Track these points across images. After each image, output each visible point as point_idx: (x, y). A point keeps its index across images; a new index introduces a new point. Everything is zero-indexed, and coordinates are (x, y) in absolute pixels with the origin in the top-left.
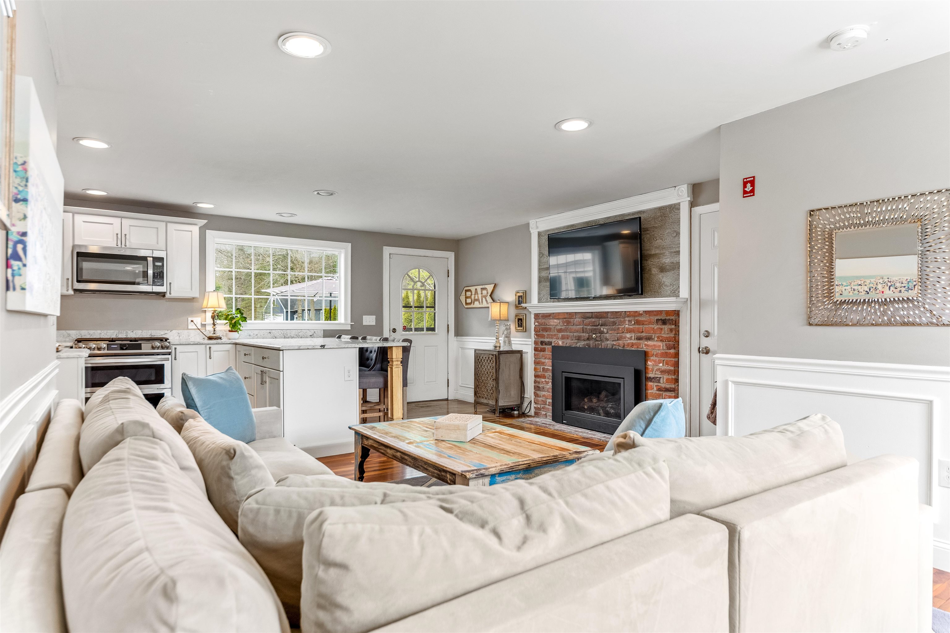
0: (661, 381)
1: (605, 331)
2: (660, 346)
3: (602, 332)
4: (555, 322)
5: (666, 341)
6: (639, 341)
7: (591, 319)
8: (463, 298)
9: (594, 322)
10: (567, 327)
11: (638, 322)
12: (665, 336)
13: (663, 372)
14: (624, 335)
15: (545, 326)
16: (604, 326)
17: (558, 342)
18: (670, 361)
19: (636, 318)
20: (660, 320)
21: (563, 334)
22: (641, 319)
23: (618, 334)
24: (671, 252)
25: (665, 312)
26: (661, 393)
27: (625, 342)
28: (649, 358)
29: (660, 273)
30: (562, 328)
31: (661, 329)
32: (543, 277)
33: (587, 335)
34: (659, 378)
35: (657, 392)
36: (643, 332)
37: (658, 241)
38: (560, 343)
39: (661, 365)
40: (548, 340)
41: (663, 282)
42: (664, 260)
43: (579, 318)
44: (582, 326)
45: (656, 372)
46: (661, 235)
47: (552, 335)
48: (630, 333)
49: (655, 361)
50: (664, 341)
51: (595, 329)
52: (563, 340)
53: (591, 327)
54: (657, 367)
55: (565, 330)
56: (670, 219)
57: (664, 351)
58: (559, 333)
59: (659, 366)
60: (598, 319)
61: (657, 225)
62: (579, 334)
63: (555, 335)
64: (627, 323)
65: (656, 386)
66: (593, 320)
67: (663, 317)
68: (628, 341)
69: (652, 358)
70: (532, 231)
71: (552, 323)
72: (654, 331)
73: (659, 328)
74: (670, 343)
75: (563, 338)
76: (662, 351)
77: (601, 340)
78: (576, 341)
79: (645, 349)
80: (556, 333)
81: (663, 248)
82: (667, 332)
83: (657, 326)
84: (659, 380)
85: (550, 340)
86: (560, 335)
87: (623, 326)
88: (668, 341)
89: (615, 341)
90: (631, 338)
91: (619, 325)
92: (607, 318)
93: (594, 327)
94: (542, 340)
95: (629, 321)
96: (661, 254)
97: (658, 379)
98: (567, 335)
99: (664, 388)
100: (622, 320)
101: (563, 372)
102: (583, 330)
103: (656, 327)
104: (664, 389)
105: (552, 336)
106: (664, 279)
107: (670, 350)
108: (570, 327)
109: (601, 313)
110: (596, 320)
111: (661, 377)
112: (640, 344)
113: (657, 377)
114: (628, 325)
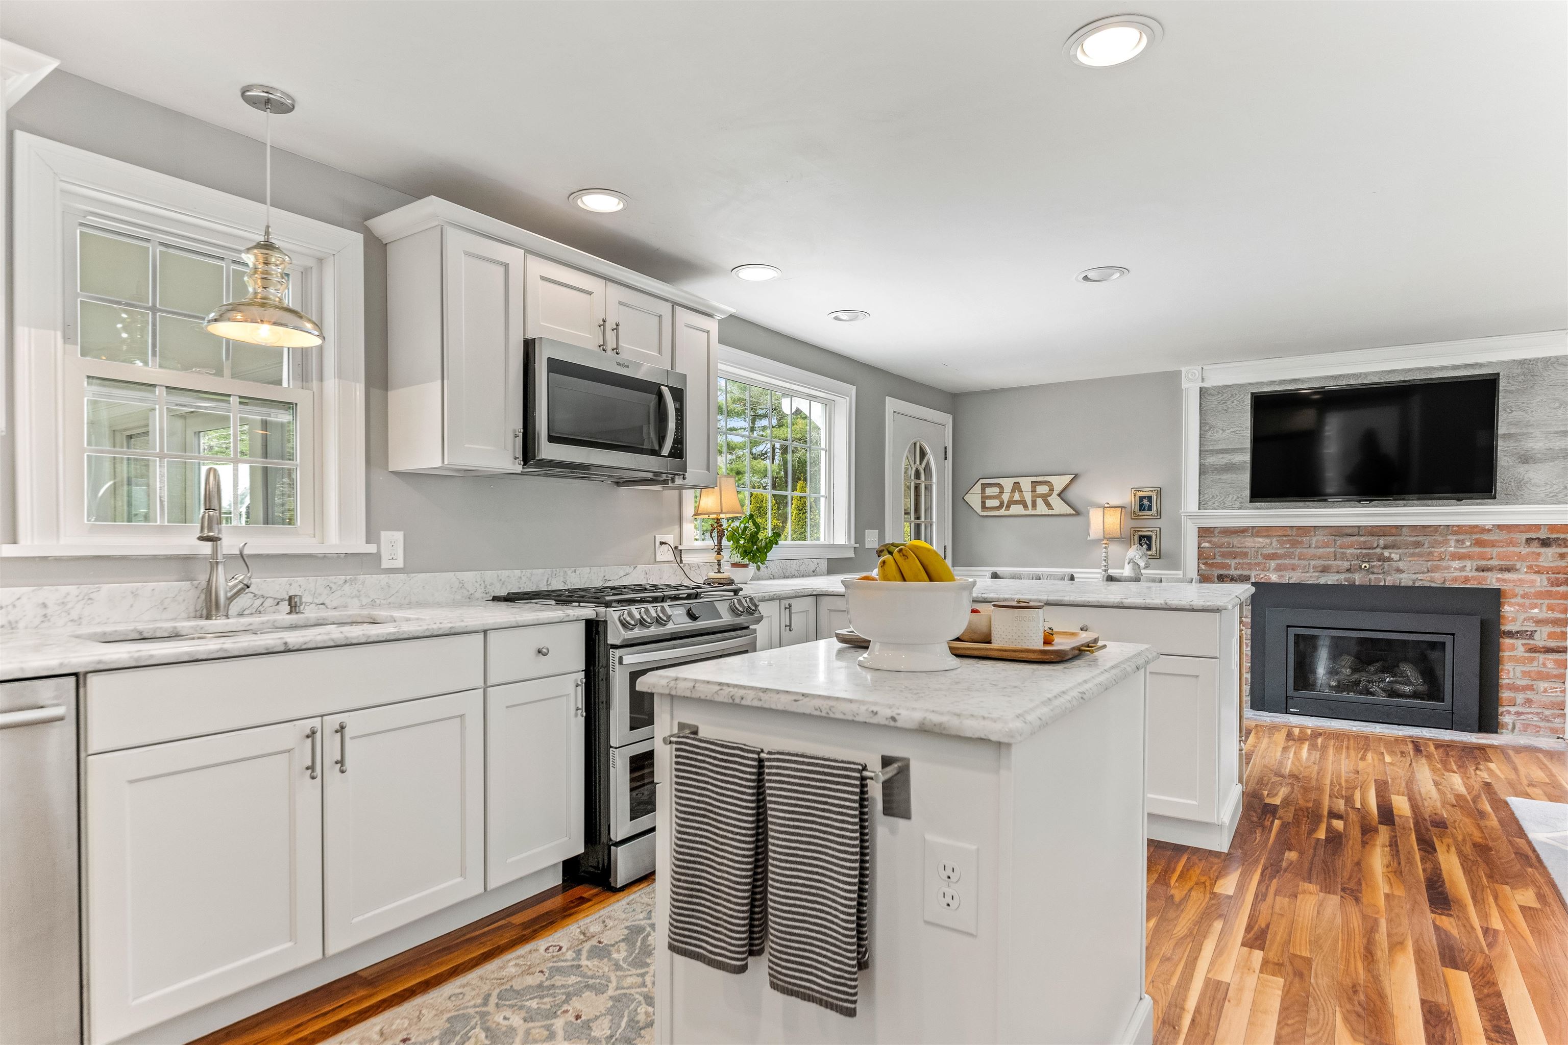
0: (1537, 636)
1: (1395, 556)
2: (1533, 582)
3: (1389, 559)
4: (1260, 542)
5: (1548, 573)
6: (1481, 574)
7: (1356, 538)
8: (974, 499)
9: (1365, 542)
10: (1291, 550)
11: (1479, 543)
12: (1546, 565)
13: (1539, 622)
14: (1444, 563)
15: (1228, 549)
16: (1393, 548)
17: (1266, 575)
18: (1558, 604)
19: (1474, 537)
20: (1536, 539)
21: (1280, 562)
22: (1485, 537)
23: (1430, 563)
24: (1550, 433)
25: (1547, 527)
26: (1536, 655)
27: (1446, 575)
28: (1507, 600)
29: (1520, 465)
30: (1276, 553)
31: (1539, 554)
32: (1213, 465)
33: (1349, 563)
34: (1532, 631)
35: (1527, 655)
36: (1492, 558)
37: (1514, 413)
38: (1274, 578)
39: (1536, 611)
40: (1239, 572)
41: (1526, 479)
42: (1530, 445)
43: (1324, 535)
44: (1333, 550)
45: (1523, 622)
46: (1524, 405)
47: (1249, 564)
48: (1459, 559)
49: (1522, 605)
50: (1543, 573)
51: (1368, 554)
52: (1280, 573)
53: (1356, 551)
54: (1527, 615)
55: (1290, 556)
56: (1544, 380)
57: (1542, 589)
58: (1267, 561)
59: (1529, 612)
60: (1377, 538)
61: (1514, 389)
62: (1323, 563)
63: (1258, 564)
64: (1453, 543)
65: (1523, 645)
66: (1362, 539)
67: (1543, 535)
68: (1455, 574)
69: (1513, 600)
70: (1185, 385)
71: (1247, 544)
72: (1521, 558)
73: (1533, 553)
74: (1557, 576)
75: (1279, 569)
76: (1538, 589)
77: (1384, 573)
78: (1317, 574)
79: (1495, 585)
80: (1260, 559)
81: (1528, 425)
82: (1551, 559)
83: (1528, 550)
84: (1531, 635)
85: (1246, 573)
86: (1273, 564)
87: (1443, 550)
88: (1553, 573)
89: (1423, 573)
90: (1463, 569)
91: (1433, 547)
92: (1400, 535)
93: (1364, 551)
94: (1221, 572)
95: (1458, 541)
96: (1524, 434)
97: (1529, 633)
98: (1293, 565)
99: (1543, 648)
100: (1440, 539)
101: (1288, 626)
102: (1335, 556)
103: (1525, 550)
104: (1543, 650)
105: (1250, 566)
106: (1531, 475)
107: (1558, 586)
108: (1299, 550)
109: (1383, 528)
110: (1370, 538)
111: (1536, 631)
112: (1485, 579)
113: (1527, 631)
114: (1455, 547)
